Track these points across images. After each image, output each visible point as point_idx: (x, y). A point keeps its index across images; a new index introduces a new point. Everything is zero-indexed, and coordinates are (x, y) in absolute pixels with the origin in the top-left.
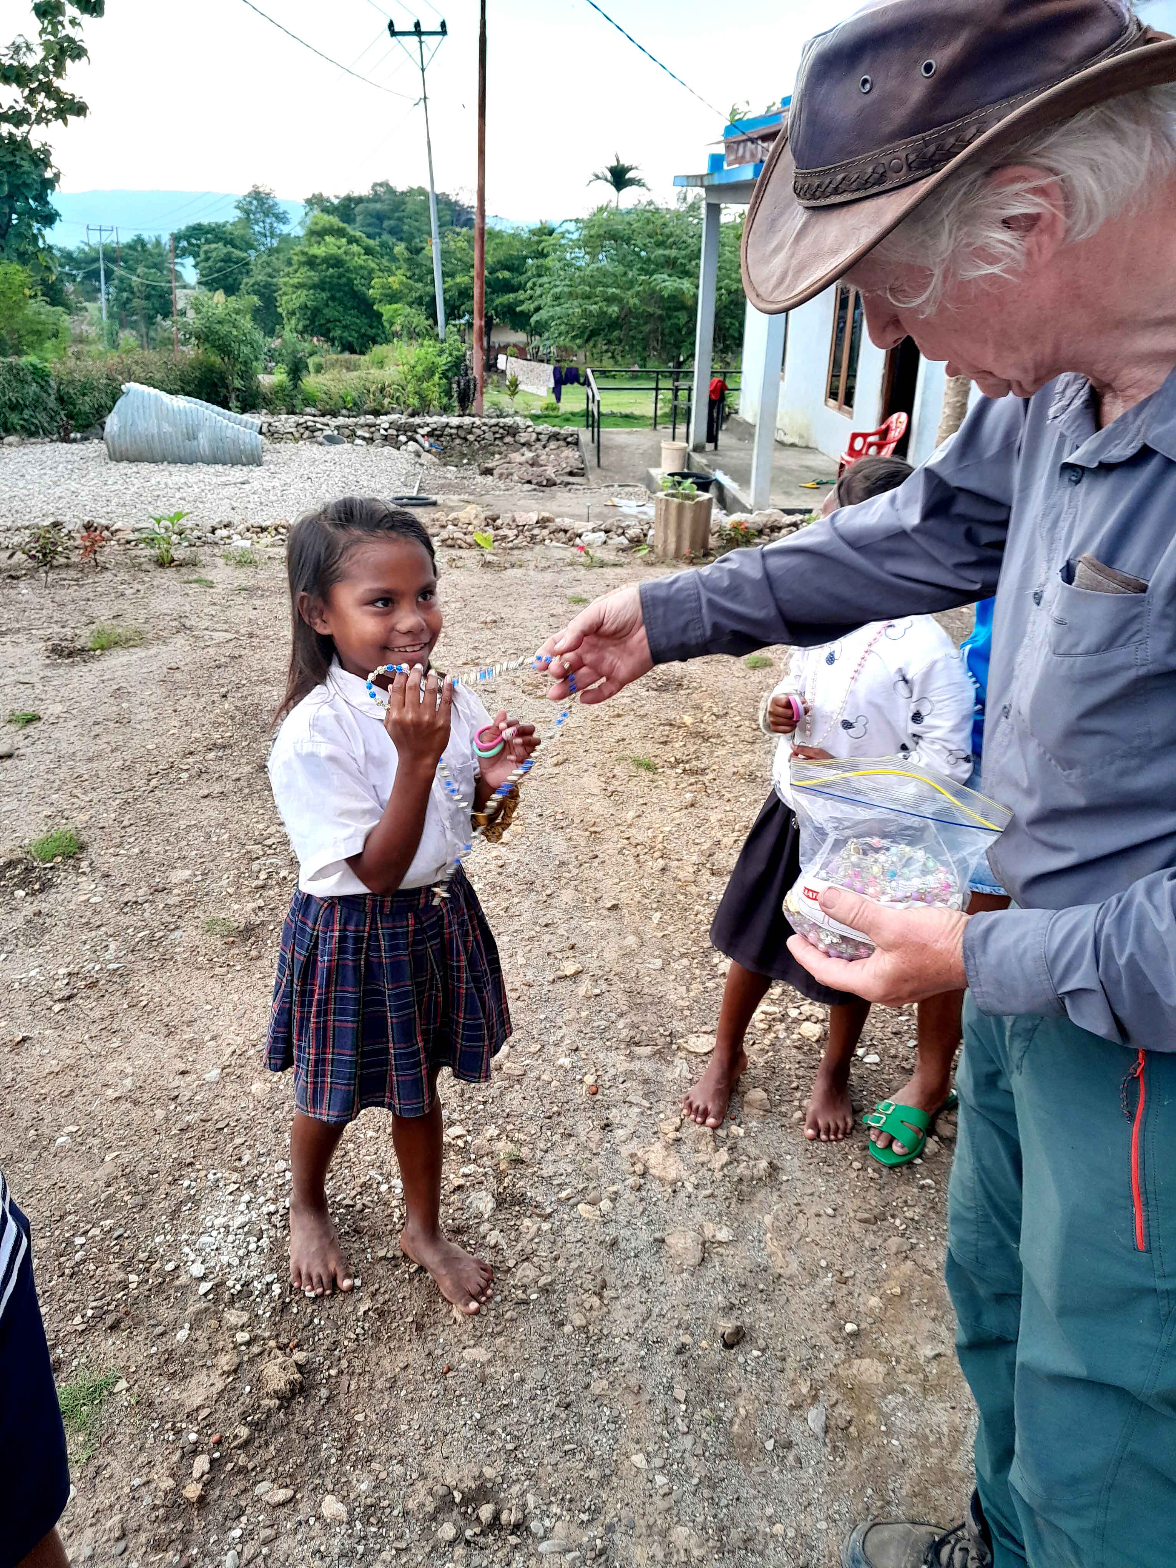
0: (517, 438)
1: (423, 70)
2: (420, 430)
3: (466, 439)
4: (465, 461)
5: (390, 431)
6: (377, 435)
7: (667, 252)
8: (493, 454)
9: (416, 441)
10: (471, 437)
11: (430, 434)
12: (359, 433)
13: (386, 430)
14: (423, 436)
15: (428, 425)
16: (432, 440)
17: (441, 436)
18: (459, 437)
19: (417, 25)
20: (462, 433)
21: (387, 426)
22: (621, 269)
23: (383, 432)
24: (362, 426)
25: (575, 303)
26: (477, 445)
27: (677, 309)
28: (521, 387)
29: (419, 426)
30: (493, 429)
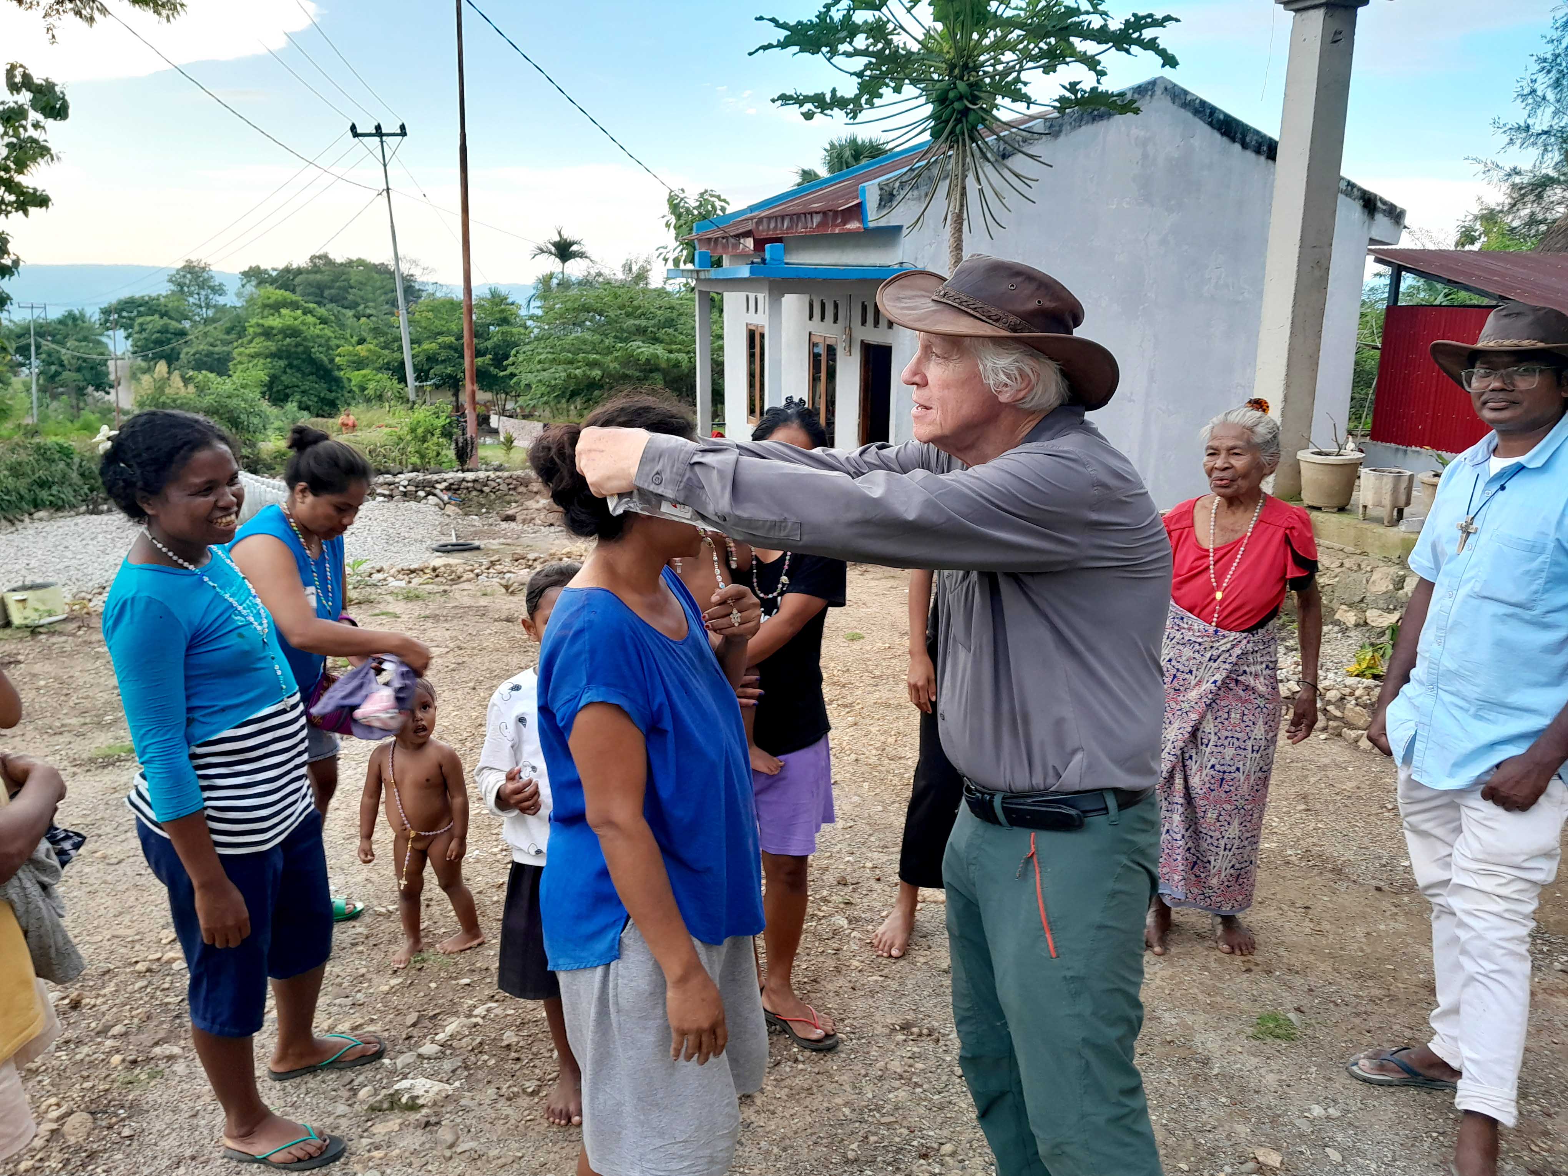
0: (530, 488)
1: (385, 165)
2: (437, 486)
3: (482, 491)
4: (484, 510)
5: (409, 488)
6: (396, 492)
7: (637, 322)
8: (509, 503)
9: (435, 495)
10: (486, 489)
11: (448, 489)
12: (379, 491)
13: (405, 487)
14: (442, 490)
15: (445, 481)
16: (450, 494)
17: (458, 489)
18: (476, 490)
19: (378, 128)
20: (478, 486)
21: (406, 483)
22: (597, 338)
23: (402, 489)
24: (381, 485)
25: (560, 368)
26: (493, 496)
27: (651, 371)
28: (515, 443)
29: (437, 482)
30: (507, 481)
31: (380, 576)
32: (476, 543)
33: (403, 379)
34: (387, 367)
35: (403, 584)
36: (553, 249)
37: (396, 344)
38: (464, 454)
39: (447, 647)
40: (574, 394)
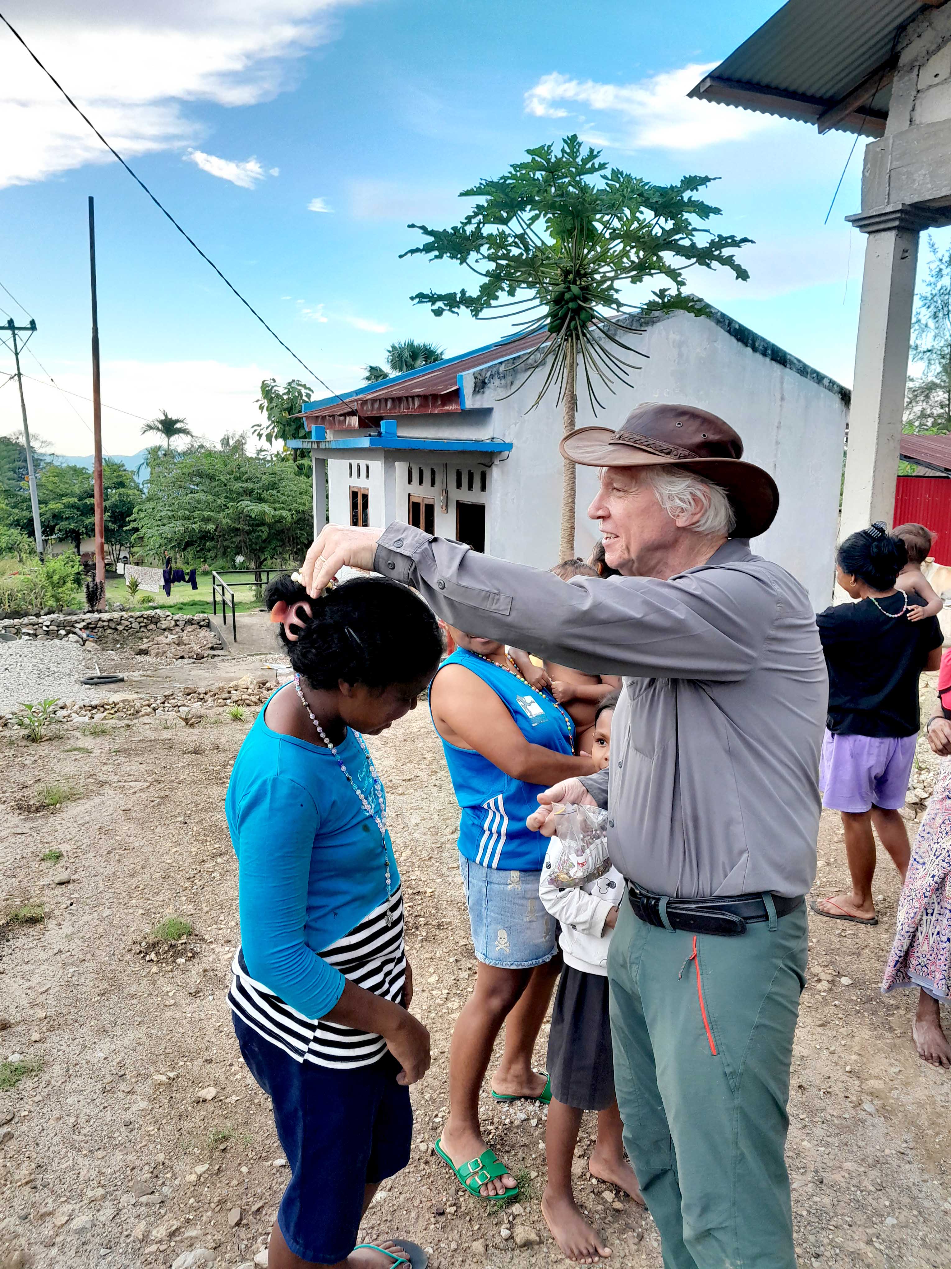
0: (159, 625)
1: (17, 354)
2: (76, 625)
3: (116, 629)
4: (118, 646)
5: (51, 627)
6: (40, 631)
7: (245, 485)
8: (141, 638)
9: (74, 633)
10: (120, 628)
11: (86, 628)
12: (24, 630)
13: (48, 627)
14: (80, 629)
15: (83, 621)
16: (88, 632)
17: (95, 628)
18: (110, 628)
19: (11, 322)
20: (113, 625)
21: (48, 623)
22: (210, 497)
23: (45, 628)
24: (26, 625)
25: (179, 523)
26: (126, 634)
27: (258, 525)
28: (140, 587)
29: (76, 622)
30: (138, 620)
31: (64, 713)
32: (121, 675)
33: (32, 534)
34: (16, 523)
35: (86, 719)
36: (160, 426)
37: (25, 504)
38: (94, 596)
39: (146, 781)
40: (188, 544)
